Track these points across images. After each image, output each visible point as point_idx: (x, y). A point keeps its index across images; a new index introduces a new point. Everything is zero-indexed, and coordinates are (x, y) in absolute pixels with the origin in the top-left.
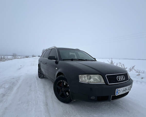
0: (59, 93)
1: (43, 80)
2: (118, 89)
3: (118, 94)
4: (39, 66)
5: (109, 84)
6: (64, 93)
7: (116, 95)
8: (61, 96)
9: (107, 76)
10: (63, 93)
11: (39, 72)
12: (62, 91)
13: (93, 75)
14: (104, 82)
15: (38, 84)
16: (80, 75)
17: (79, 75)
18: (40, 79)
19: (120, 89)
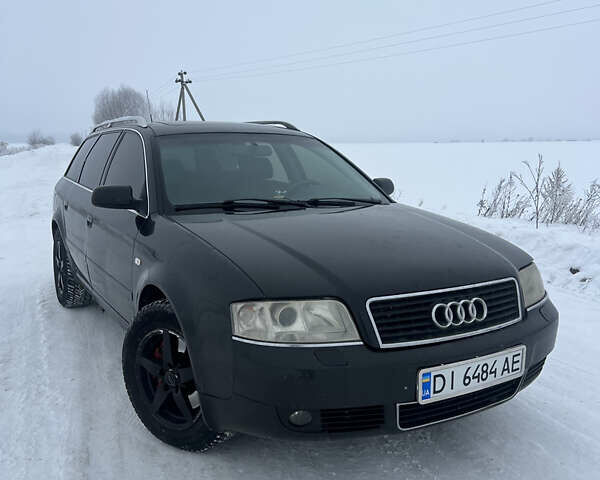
0: (151, 399)
1: (86, 316)
2: (434, 371)
3: (434, 398)
4: (59, 235)
5: (383, 346)
6: (174, 394)
7: (422, 402)
8: (162, 412)
9: (371, 305)
10: (171, 394)
11: (57, 269)
12: (166, 387)
13: (303, 303)
14: (359, 338)
15: (50, 348)
16: (240, 306)
17: (234, 305)
18: (64, 314)
19: (446, 370)
